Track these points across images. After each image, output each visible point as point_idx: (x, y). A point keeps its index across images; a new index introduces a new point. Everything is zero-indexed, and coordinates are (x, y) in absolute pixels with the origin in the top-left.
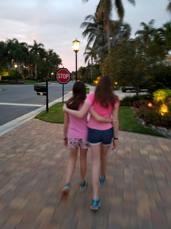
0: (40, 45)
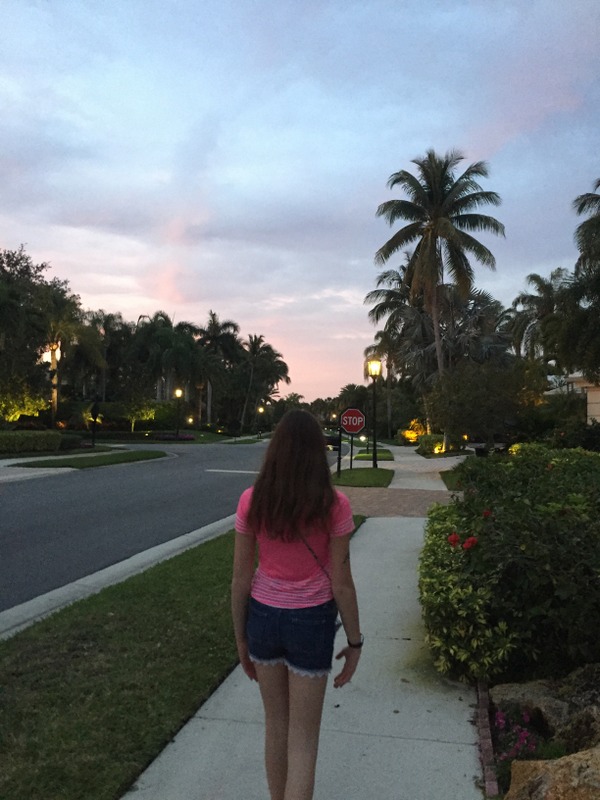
0: (227, 325)
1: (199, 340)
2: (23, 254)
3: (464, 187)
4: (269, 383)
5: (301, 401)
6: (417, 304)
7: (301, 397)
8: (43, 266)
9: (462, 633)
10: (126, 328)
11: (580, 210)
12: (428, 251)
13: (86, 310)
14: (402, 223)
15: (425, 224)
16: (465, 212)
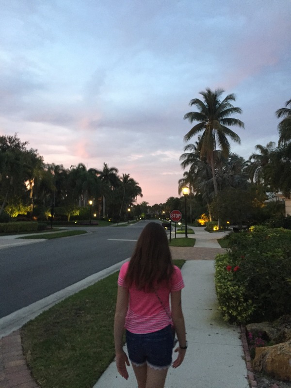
0: (112, 169)
1: (99, 177)
2: (16, 137)
3: (225, 106)
4: (132, 197)
5: (148, 205)
6: (204, 159)
7: (148, 203)
8: (26, 143)
9: (234, 305)
10: (64, 171)
11: (279, 116)
12: (208, 136)
13: (46, 163)
14: (196, 123)
15: (207, 123)
16: (225, 117)
